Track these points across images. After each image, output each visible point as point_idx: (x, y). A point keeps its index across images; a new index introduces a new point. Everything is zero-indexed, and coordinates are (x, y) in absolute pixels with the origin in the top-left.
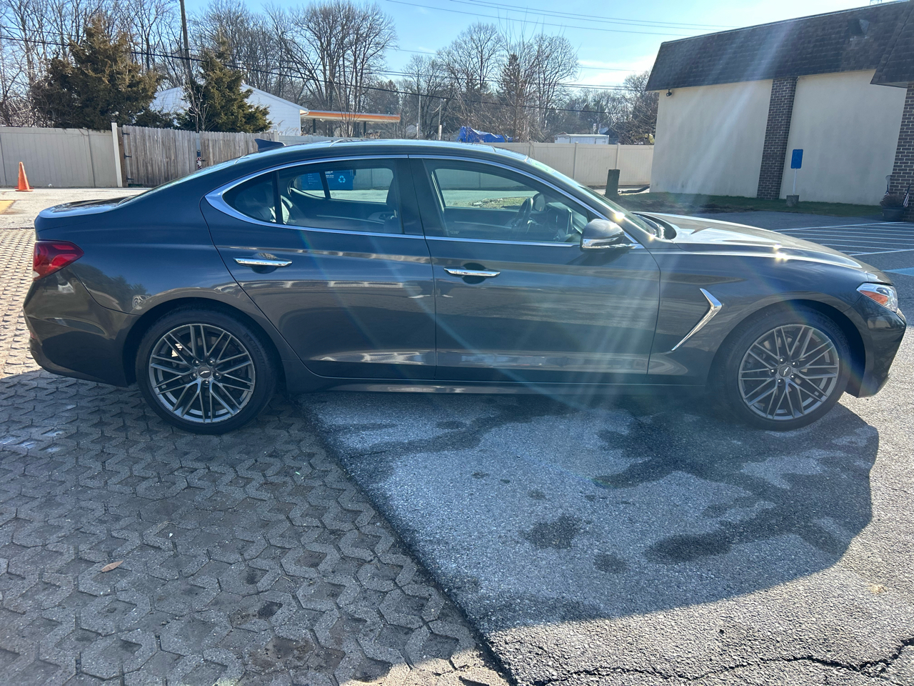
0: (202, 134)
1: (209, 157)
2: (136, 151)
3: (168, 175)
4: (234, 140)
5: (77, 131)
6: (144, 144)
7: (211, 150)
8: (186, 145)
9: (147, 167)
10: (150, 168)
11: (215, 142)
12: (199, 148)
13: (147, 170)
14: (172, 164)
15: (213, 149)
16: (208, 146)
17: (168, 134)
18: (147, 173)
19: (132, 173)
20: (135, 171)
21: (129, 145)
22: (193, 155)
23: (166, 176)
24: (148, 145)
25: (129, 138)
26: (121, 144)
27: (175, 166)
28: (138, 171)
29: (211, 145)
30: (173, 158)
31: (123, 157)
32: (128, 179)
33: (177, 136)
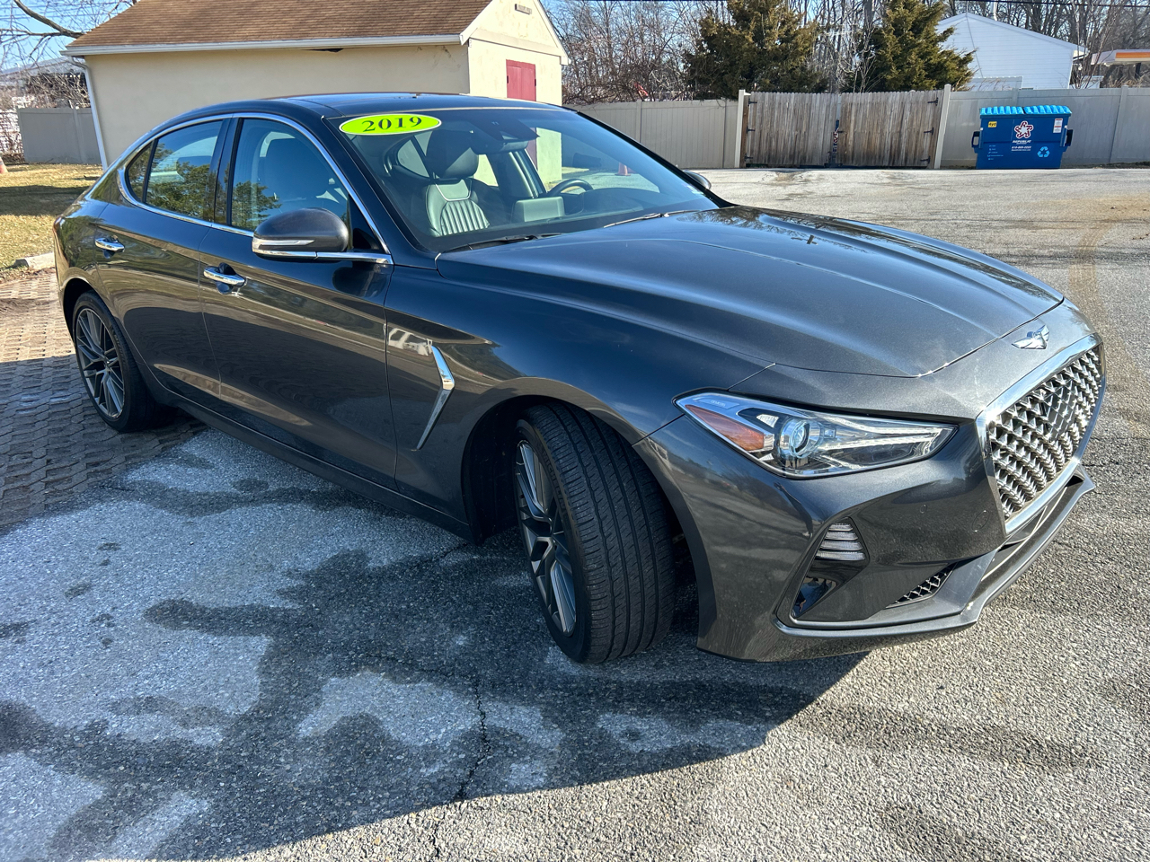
0: (845, 96)
1: (849, 127)
2: (761, 123)
3: (794, 152)
4: (886, 103)
5: (714, 102)
6: (772, 114)
7: (853, 118)
8: (824, 112)
9: (771, 142)
10: (774, 143)
11: (859, 105)
12: (838, 116)
13: (770, 146)
14: (802, 138)
15: (856, 116)
16: (850, 112)
17: (803, 99)
18: (770, 150)
19: (752, 151)
20: (756, 148)
21: (755, 116)
22: (831, 125)
23: (792, 153)
24: (776, 114)
25: (755, 109)
26: (745, 116)
27: (804, 140)
28: (759, 148)
29: (853, 111)
30: (804, 130)
31: (746, 131)
32: (746, 158)
33: (814, 102)
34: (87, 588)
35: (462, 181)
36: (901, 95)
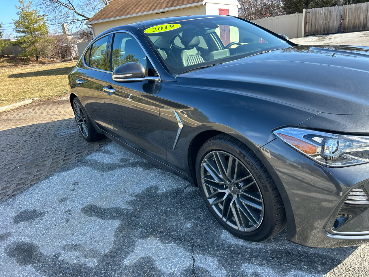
0: (344, 7)
1: (346, 18)
2: (312, 20)
3: (325, 29)
4: (360, 7)
5: (294, 14)
6: (316, 16)
7: (347, 14)
8: (336, 13)
9: (315, 26)
10: (317, 27)
11: (350, 9)
12: (342, 14)
13: (315, 28)
14: (328, 23)
15: (349, 13)
16: (346, 12)
17: (328, 9)
18: (315, 29)
19: (308, 30)
20: (310, 29)
21: (309, 18)
22: (339, 18)
23: (324, 29)
24: (317, 16)
25: (309, 15)
26: (305, 18)
27: (329, 24)
28: (311, 29)
29: (348, 11)
30: (328, 20)
31: (306, 23)
32: (306, 33)
33: (332, 10)
34: (66, 199)
35: (195, 48)
36: (366, 3)
